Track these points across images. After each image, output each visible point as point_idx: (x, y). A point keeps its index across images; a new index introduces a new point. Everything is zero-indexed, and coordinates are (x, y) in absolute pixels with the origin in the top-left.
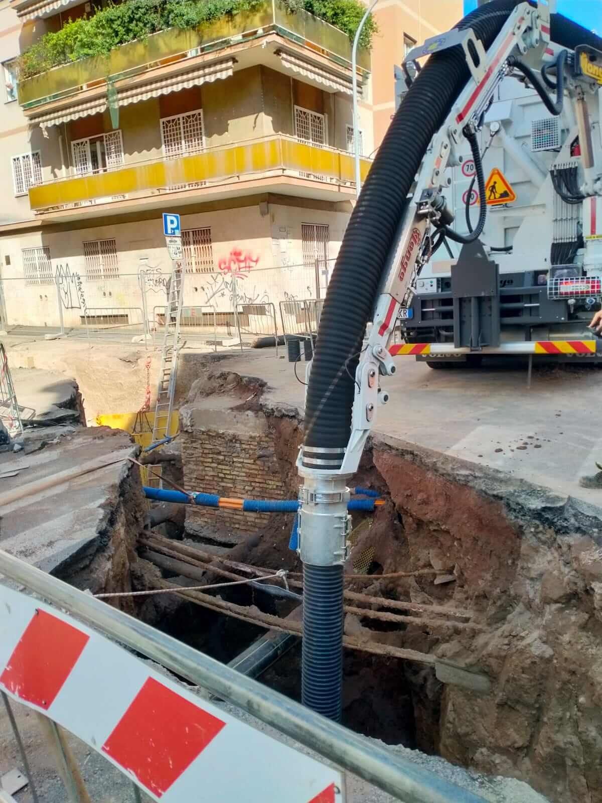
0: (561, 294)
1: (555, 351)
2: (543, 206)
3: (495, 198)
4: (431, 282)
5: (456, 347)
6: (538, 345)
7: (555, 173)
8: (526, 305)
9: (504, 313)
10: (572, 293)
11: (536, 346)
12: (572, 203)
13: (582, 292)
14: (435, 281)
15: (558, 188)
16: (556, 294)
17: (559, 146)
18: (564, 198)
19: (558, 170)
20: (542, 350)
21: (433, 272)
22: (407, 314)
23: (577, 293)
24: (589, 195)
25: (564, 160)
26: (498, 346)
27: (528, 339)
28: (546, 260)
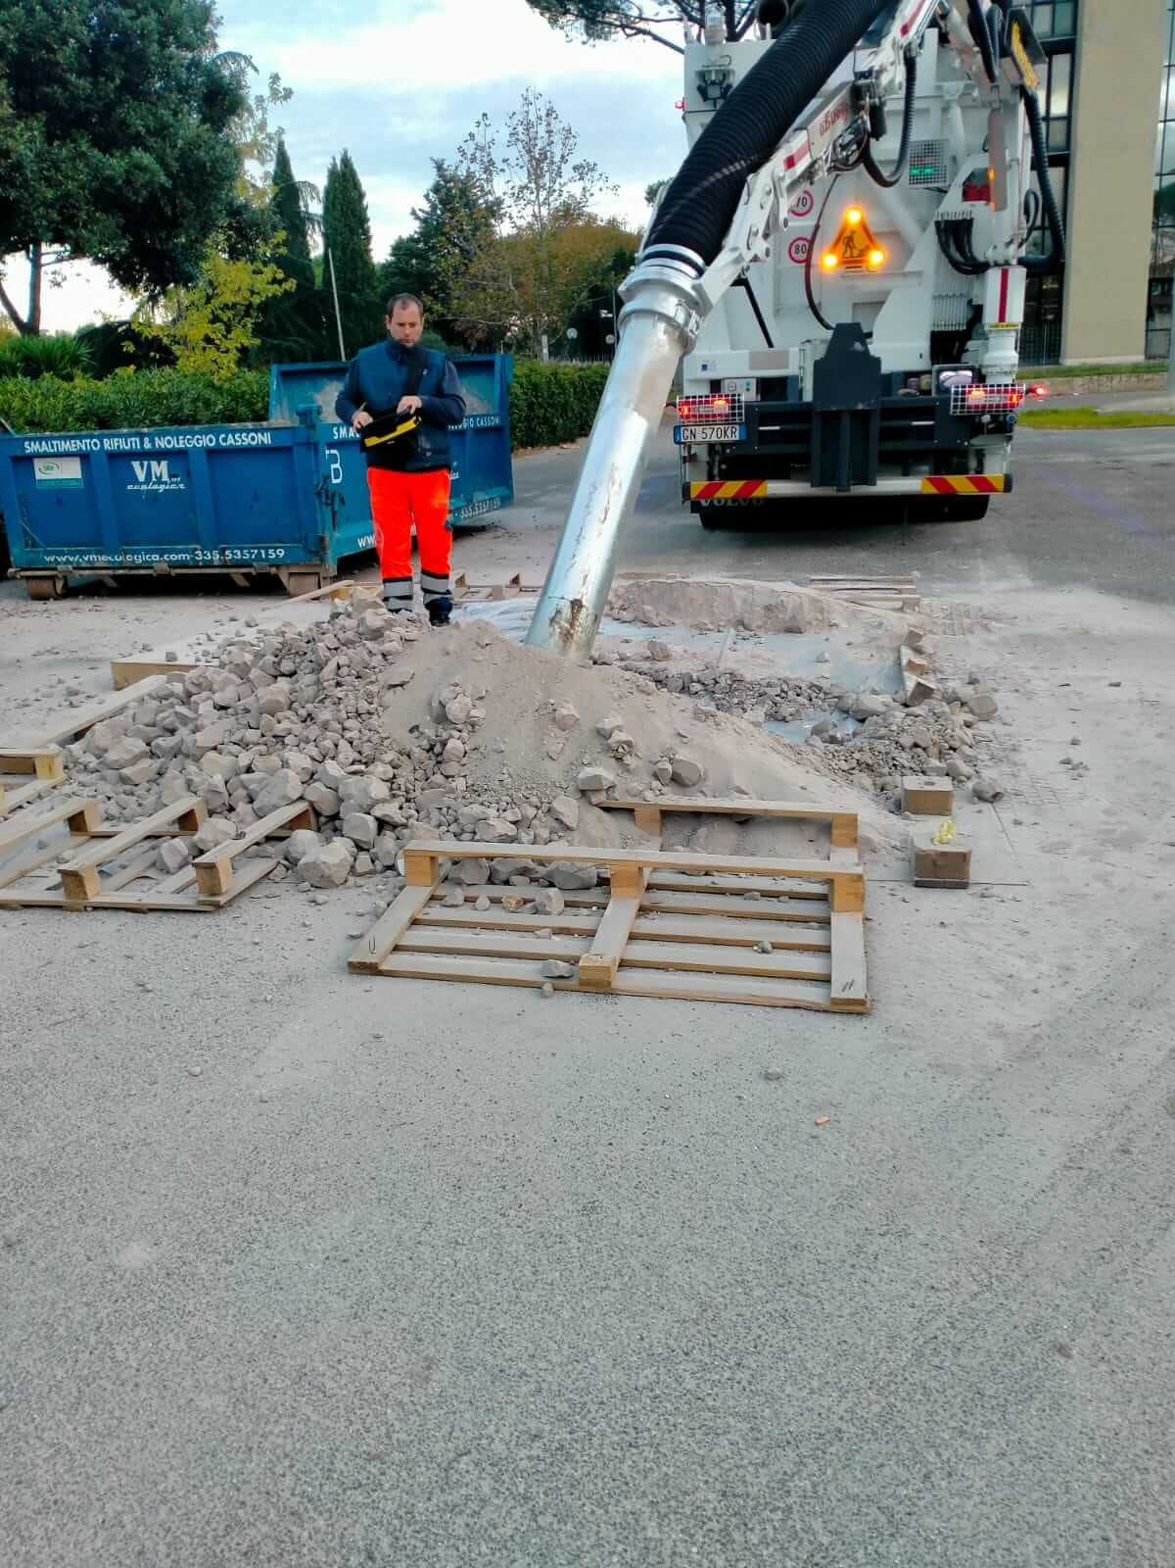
0: (969, 407)
1: (951, 491)
2: (919, 274)
3: (852, 256)
4: (748, 384)
5: (812, 486)
6: (926, 481)
7: (942, 226)
8: (915, 423)
9: (886, 435)
10: (984, 406)
11: (923, 484)
12: (967, 272)
13: (998, 406)
14: (753, 382)
15: (944, 248)
16: (962, 407)
17: (947, 183)
18: (955, 265)
19: (946, 222)
20: (931, 490)
21: (752, 368)
22: (737, 433)
23: (991, 406)
24: (996, 264)
25: (953, 205)
26: (874, 484)
27: (906, 473)
28: (921, 356)
